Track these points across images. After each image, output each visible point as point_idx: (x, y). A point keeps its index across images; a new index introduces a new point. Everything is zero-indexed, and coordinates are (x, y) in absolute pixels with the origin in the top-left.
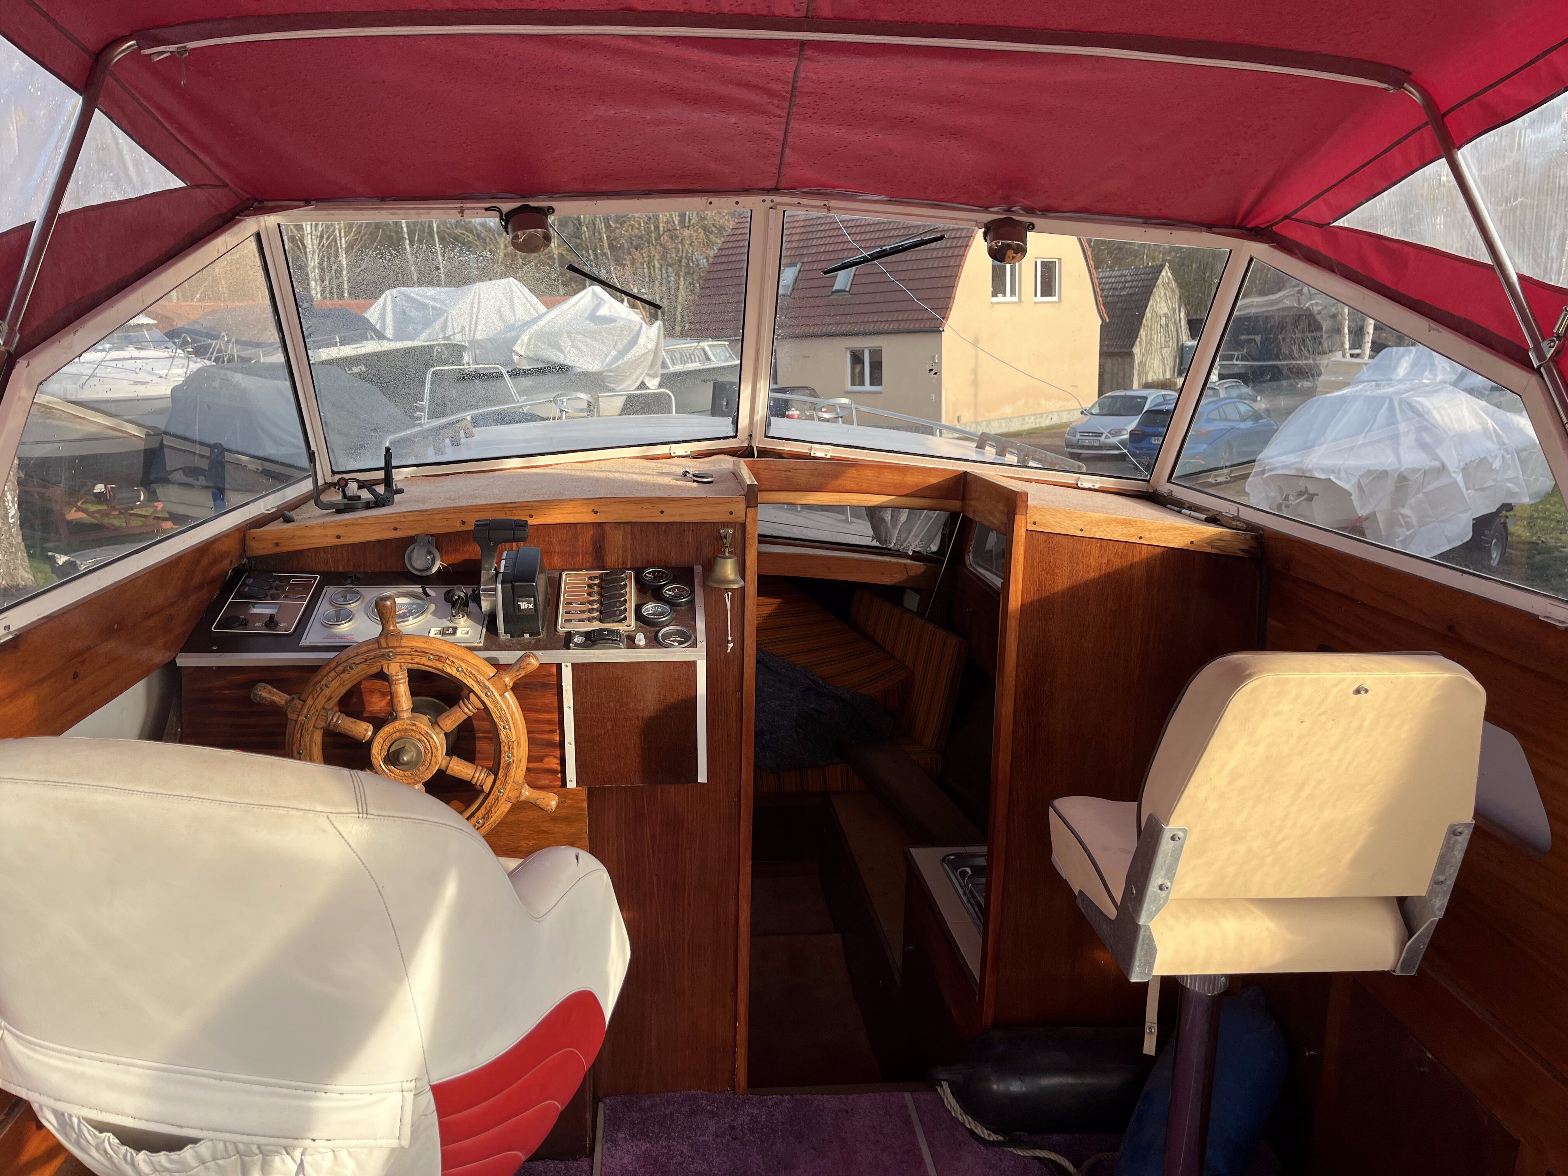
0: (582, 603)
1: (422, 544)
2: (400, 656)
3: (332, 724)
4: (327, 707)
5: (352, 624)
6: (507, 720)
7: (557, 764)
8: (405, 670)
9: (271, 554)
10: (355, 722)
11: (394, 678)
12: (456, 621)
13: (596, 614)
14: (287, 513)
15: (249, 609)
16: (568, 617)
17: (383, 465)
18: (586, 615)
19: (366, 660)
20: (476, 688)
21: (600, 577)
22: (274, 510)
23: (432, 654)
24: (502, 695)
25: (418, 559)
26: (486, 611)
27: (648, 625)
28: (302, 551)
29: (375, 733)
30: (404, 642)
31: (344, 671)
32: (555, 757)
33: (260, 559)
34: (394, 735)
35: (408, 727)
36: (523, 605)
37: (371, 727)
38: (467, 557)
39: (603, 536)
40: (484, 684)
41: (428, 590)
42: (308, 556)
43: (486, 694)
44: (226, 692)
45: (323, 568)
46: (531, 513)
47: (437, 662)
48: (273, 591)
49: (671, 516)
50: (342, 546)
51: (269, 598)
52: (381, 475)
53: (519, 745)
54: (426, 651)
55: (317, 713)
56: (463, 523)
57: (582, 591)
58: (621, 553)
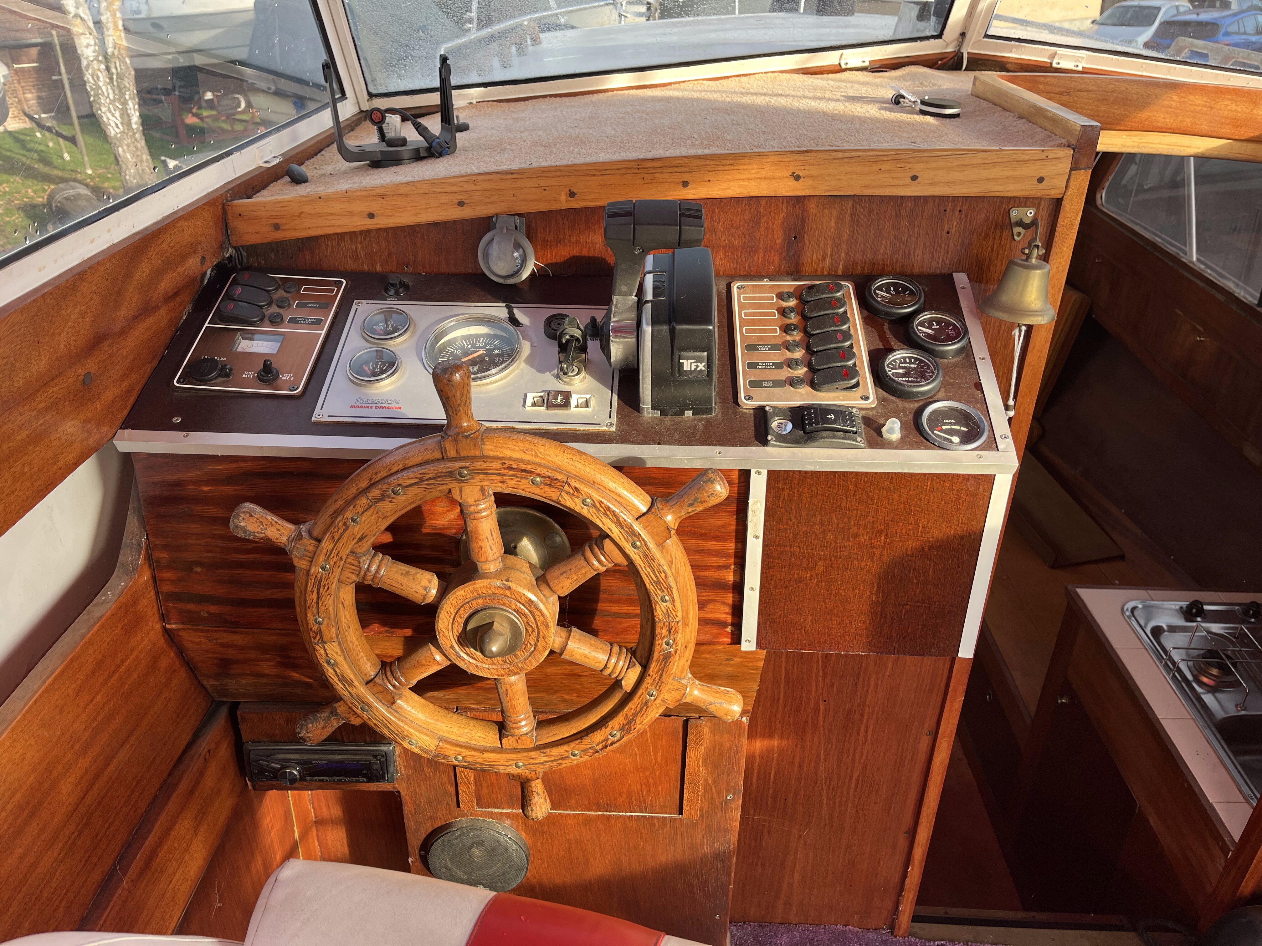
0: (774, 347)
1: (505, 231)
2: (482, 476)
3: (369, 577)
4: (358, 550)
5: (398, 379)
6: (669, 588)
7: (727, 613)
8: (489, 495)
9: (270, 243)
10: (408, 573)
11: (472, 509)
12: (569, 380)
13: (801, 371)
14: (295, 167)
15: (233, 342)
16: (755, 374)
17: (437, 84)
18: (785, 373)
19: (421, 480)
20: (615, 532)
21: (798, 294)
22: (277, 161)
23: (538, 475)
24: (660, 545)
25: (499, 259)
26: (616, 361)
27: (899, 397)
28: (317, 238)
29: (443, 593)
30: (489, 449)
31: (382, 498)
32: (724, 603)
33: (252, 249)
34: (474, 602)
35: (497, 592)
36: (688, 365)
37: (435, 581)
38: (576, 252)
39: (803, 220)
40: (630, 528)
41: (519, 315)
42: (327, 245)
43: (634, 546)
44: (205, 489)
45: (350, 265)
46: (685, 177)
47: (547, 489)
48: (274, 309)
49: (931, 184)
50: (377, 230)
51: (267, 322)
52: (435, 99)
53: (685, 624)
54: (529, 467)
55: (342, 563)
56: (572, 194)
57: (770, 322)
58: (829, 250)
